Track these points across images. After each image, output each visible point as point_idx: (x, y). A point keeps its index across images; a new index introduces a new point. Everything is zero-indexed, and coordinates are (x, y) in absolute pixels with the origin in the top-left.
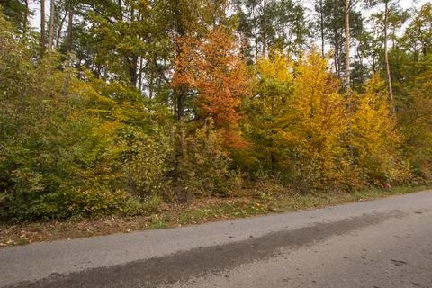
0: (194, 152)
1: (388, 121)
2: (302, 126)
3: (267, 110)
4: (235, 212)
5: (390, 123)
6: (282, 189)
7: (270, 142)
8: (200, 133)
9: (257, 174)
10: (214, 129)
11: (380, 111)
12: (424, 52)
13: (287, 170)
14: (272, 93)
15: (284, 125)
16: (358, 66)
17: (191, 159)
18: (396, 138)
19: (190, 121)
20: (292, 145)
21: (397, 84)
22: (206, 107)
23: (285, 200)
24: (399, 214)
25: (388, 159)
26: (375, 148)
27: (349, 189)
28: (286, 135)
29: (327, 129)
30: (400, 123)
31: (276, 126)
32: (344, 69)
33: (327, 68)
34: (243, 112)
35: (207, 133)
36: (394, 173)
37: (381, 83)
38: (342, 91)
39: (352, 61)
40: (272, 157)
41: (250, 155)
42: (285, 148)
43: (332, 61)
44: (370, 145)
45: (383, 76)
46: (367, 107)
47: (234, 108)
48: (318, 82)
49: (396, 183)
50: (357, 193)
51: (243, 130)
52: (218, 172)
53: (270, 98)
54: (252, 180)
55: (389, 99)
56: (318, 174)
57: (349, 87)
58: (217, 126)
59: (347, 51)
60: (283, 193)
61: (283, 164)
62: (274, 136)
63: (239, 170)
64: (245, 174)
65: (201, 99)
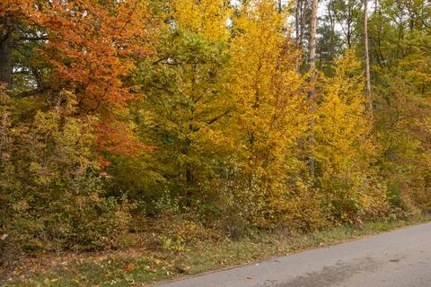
0: (29, 160)
1: (362, 121)
2: (240, 121)
3: (183, 87)
4: (111, 278)
5: (365, 125)
6: (203, 231)
7: (185, 147)
8: (44, 121)
9: (159, 205)
10: (76, 115)
11: (353, 106)
12: (411, 26)
13: (212, 197)
14: (193, 58)
15: (211, 117)
16: (328, 34)
17: (22, 174)
18: (372, 149)
19: (26, 94)
20: (222, 152)
21: (376, 68)
22: (62, 69)
23: (207, 251)
24: (370, 265)
25: (360, 179)
26: (344, 162)
27: (306, 228)
28: (214, 136)
29: (279, 128)
30: (378, 126)
31: (197, 117)
32: (309, 36)
33: (284, 30)
34: (137, 87)
35: (62, 122)
36: (366, 202)
37: (356, 64)
38: (303, 69)
39: (321, 24)
40: (188, 172)
41: (149, 168)
42: (211, 156)
43: (291, 19)
44: (338, 158)
45: (360, 55)
46: (336, 99)
47: (121, 77)
48: (268, 49)
49: (369, 217)
50: (317, 234)
51: (137, 121)
52: (80, 200)
53: (189, 67)
54: (150, 215)
55: (365, 90)
56: (262, 204)
57: (313, 64)
58: (82, 110)
59: (314, 7)
60: (202, 238)
61: (206, 186)
62: (193, 135)
63: (124, 197)
64: (135, 205)
65: (53, 52)
